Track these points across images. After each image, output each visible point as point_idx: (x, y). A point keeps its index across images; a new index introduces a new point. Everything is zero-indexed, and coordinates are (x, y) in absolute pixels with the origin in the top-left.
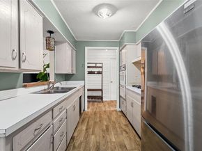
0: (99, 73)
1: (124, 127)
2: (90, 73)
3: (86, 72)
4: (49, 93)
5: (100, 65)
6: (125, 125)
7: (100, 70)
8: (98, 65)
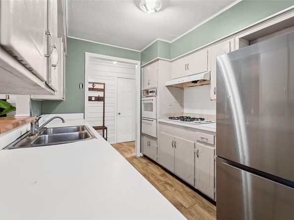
0: (98, 99)
1: (162, 178)
2: (90, 99)
3: (87, 99)
4: (39, 143)
5: (102, 87)
6: (162, 175)
7: (101, 94)
8: (97, 86)
